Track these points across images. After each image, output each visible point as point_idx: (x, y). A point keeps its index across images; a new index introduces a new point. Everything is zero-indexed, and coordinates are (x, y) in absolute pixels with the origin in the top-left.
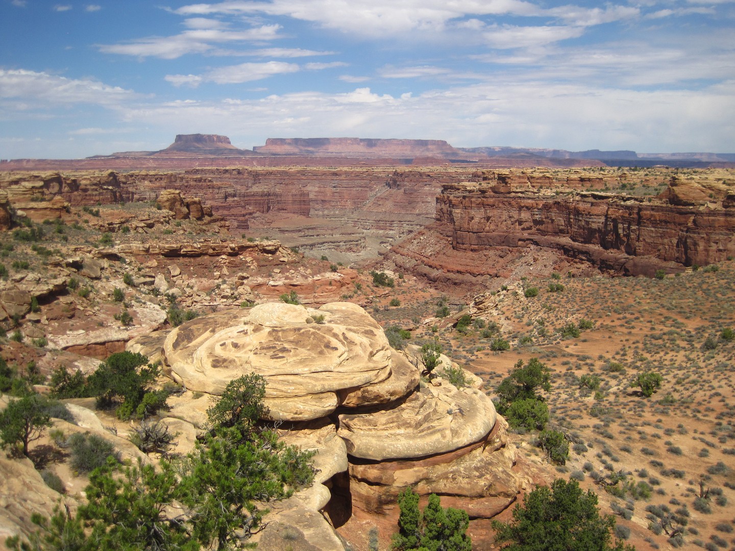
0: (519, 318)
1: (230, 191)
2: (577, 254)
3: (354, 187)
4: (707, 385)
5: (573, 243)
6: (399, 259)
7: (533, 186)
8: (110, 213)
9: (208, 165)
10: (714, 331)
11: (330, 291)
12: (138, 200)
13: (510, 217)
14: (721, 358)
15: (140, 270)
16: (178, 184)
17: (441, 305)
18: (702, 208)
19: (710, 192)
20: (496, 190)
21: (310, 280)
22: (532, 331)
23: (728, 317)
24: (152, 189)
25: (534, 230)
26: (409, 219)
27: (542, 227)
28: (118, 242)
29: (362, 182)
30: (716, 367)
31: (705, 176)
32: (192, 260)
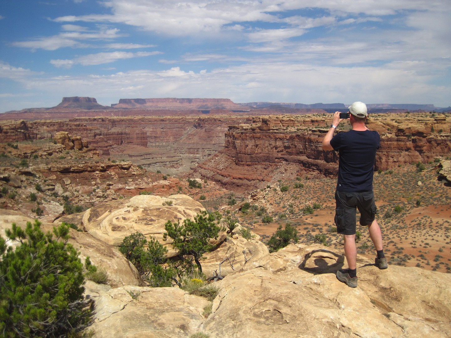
0: (278, 204)
1: (98, 132)
2: (310, 166)
3: (174, 128)
4: (386, 237)
5: (308, 159)
6: (203, 172)
7: (284, 126)
8: (25, 147)
9: (83, 116)
10: (390, 207)
11: (163, 191)
12: (40, 138)
13: (270, 145)
14: (394, 222)
15: (45, 181)
16: (65, 128)
17: (230, 198)
18: (383, 137)
19: (388, 127)
20: (261, 128)
21: (151, 185)
22: (286, 211)
23: (398, 199)
24: (49, 132)
25: (284, 152)
26: (208, 147)
27: (289, 150)
28: (31, 164)
29: (179, 125)
30: (391, 227)
31: (385, 118)
32: (78, 175)
